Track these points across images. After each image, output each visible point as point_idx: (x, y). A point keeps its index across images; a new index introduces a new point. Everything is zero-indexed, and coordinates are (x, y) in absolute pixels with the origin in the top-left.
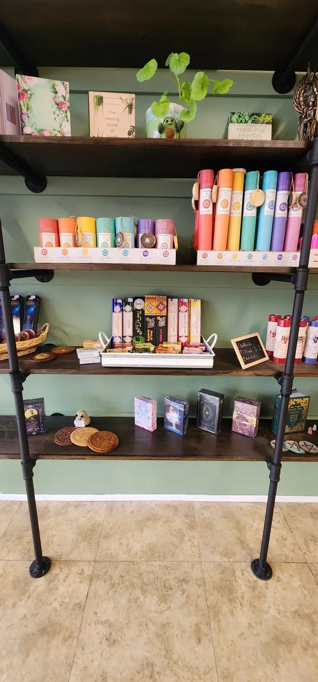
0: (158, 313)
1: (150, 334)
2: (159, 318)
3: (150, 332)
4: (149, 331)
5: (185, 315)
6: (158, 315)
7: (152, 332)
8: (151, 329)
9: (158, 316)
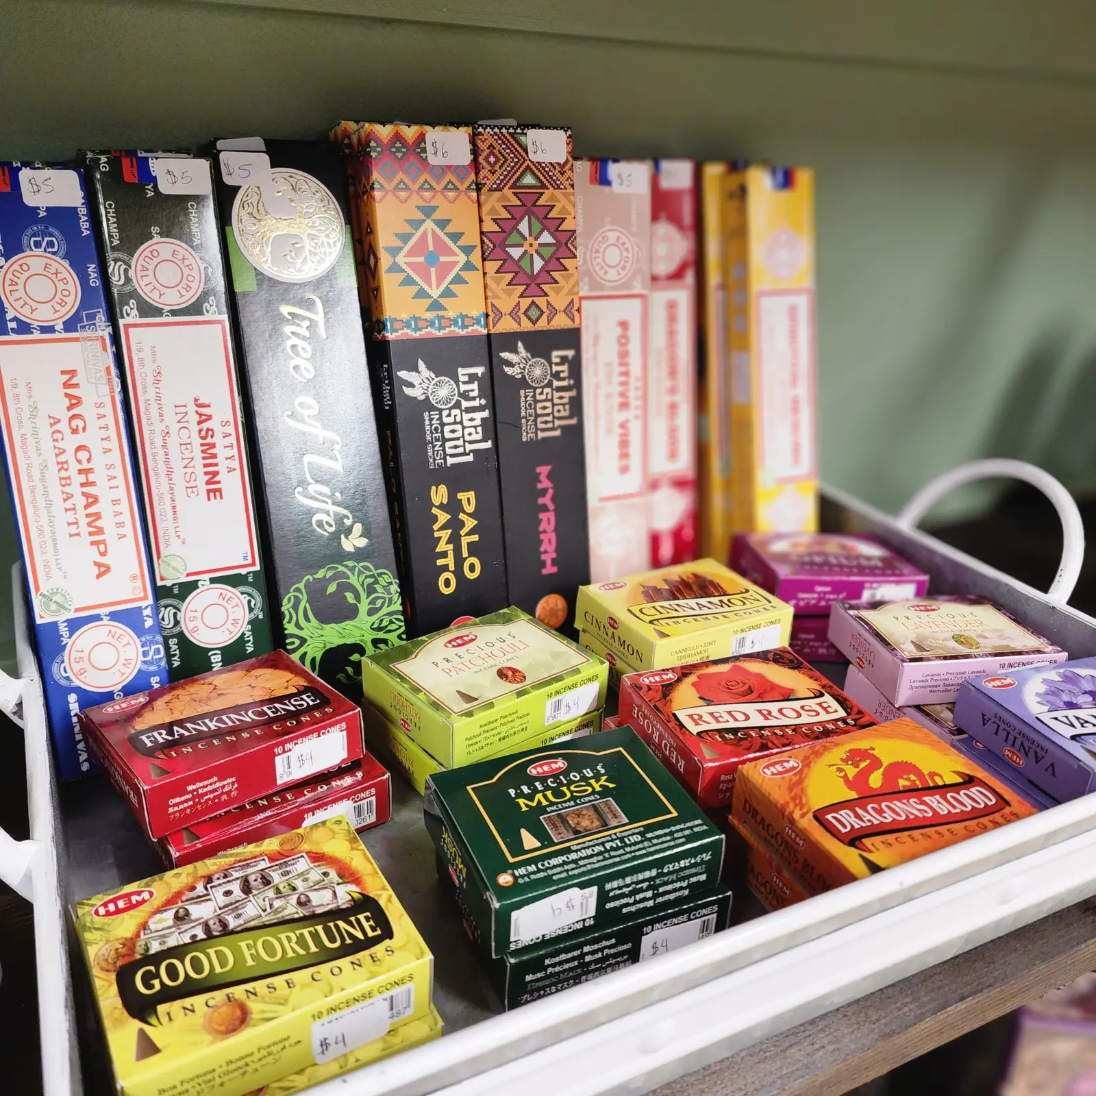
0: (506, 305)
1: (455, 525)
2: (517, 361)
3: (453, 507)
4: (439, 495)
5: (672, 306)
6: (506, 325)
7: (468, 499)
8: (457, 478)
9: (509, 341)
